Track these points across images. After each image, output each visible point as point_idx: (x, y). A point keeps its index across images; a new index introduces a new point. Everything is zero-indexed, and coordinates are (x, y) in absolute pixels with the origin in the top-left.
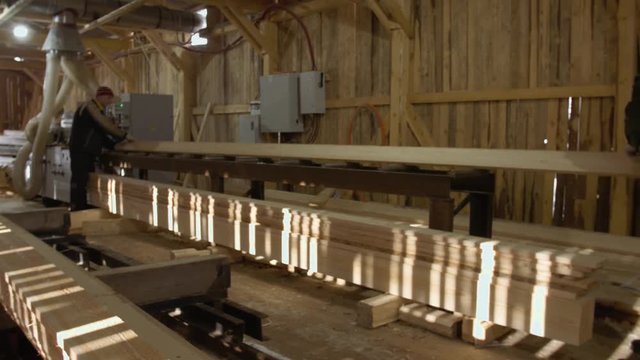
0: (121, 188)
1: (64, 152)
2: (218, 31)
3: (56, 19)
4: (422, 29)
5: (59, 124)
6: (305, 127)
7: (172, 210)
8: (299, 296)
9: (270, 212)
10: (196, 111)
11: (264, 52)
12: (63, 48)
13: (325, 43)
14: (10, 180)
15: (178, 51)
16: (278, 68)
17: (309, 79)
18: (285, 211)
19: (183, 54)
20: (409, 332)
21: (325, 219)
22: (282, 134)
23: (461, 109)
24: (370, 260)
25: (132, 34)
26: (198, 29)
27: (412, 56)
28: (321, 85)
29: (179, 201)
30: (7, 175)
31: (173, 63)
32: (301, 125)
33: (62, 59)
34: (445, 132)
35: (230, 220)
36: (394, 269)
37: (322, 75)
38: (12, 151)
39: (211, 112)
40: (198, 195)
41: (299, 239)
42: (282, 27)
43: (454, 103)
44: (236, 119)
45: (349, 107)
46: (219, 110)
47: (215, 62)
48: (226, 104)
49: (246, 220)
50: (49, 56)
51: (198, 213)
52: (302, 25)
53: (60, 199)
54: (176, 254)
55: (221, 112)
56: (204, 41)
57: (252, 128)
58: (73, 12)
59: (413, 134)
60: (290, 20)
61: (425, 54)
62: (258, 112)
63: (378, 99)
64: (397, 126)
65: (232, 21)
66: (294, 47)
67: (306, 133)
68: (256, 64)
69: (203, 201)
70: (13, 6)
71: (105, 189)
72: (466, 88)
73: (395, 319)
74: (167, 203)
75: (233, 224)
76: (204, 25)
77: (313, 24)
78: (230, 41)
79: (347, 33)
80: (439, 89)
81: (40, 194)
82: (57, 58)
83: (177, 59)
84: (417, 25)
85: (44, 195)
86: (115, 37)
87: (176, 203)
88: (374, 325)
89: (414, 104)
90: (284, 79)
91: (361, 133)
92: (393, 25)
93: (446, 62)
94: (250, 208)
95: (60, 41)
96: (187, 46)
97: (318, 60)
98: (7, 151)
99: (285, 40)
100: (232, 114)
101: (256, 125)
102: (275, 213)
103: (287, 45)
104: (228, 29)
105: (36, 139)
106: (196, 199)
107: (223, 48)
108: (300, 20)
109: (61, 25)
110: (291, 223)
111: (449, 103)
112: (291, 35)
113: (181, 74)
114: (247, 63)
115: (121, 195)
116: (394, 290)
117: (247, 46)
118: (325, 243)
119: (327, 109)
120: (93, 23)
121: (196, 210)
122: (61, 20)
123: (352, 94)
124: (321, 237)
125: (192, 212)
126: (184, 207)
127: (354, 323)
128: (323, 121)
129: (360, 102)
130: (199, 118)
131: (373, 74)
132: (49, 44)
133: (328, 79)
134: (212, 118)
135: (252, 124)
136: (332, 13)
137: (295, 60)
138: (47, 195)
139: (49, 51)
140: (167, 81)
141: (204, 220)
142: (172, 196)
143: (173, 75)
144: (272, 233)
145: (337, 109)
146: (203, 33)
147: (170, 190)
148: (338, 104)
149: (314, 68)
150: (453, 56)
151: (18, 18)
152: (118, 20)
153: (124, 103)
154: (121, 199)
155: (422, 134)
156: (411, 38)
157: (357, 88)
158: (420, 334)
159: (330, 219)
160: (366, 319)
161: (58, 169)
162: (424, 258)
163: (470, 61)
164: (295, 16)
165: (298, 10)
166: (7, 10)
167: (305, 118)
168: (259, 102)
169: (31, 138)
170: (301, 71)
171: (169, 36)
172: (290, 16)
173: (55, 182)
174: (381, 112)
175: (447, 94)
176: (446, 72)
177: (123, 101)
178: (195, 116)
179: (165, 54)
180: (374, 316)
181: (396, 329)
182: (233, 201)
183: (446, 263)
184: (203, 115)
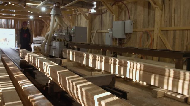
0: (74, 53)
1: (56, 42)
2: (100, 8)
3: (54, 5)
4: (165, 7)
5: (54, 35)
6: (126, 36)
7: (91, 60)
8: (132, 87)
9: (123, 62)
10: (92, 32)
11: (114, 14)
12: (56, 13)
13: (133, 12)
14: (40, 50)
15: (87, 14)
16: (118, 19)
17: (128, 22)
18: (128, 62)
19: (88, 15)
20: (169, 100)
21: (142, 64)
22: (119, 39)
23: (178, 32)
24: (157, 78)
25: (73, 9)
26: (93, 8)
27: (162, 16)
28: (132, 24)
29: (93, 58)
30: (39, 49)
31: (85, 17)
32: (125, 36)
33: (56, 16)
34: (172, 39)
35: (110, 64)
36: (166, 81)
37: (132, 21)
38: (40, 42)
39: (97, 32)
40: (99, 56)
41: (133, 70)
42: (120, 7)
43: (175, 30)
44: (104, 34)
45: (141, 31)
46: (99, 31)
47: (98, 17)
48: (101, 30)
49: (115, 64)
50: (52, 16)
51: (99, 62)
52: (126, 6)
53: (55, 56)
54: (93, 73)
55: (100, 32)
56: (95, 11)
57: (110, 37)
58: (59, 3)
59: (161, 39)
60: (122, 5)
61: (166, 15)
62: (111, 32)
63: (150, 29)
64: (156, 37)
65: (104, 5)
66: (123, 13)
67: (126, 39)
68: (111, 18)
69: (101, 58)
70: (44, 2)
71: (69, 54)
72: (180, 26)
73: (164, 96)
74: (89, 58)
75: (111, 65)
76: (95, 7)
77: (129, 6)
78: (103, 11)
79: (140, 9)
80: (171, 25)
81: (49, 54)
82: (54, 16)
83: (87, 16)
84: (164, 6)
85: (50, 55)
86: (68, 10)
87: (92, 58)
88: (158, 97)
89: (162, 30)
90: (120, 22)
91: (144, 39)
92: (156, 6)
93: (173, 18)
94: (116, 60)
95: (55, 11)
96: (90, 13)
97: (131, 17)
98: (39, 42)
99: (120, 11)
100: (103, 33)
101: (111, 36)
102: (124, 62)
103: (121, 12)
104: (103, 8)
105: (48, 39)
106: (98, 57)
107: (101, 13)
108: (125, 5)
109: (56, 7)
110: (130, 65)
111: (174, 30)
112: (122, 9)
113: (88, 21)
114: (108, 18)
115: (74, 56)
116: (165, 87)
117: (108, 13)
118: (142, 72)
119: (133, 32)
120: (64, 6)
121: (98, 60)
122: (56, 5)
123: (142, 27)
124: (140, 70)
125: (97, 61)
126: (95, 60)
127: (151, 96)
128: (132, 35)
129: (144, 30)
130: (93, 34)
131: (149, 21)
132: (52, 12)
133: (134, 22)
134: (97, 34)
135: (110, 36)
136: (136, 3)
137: (123, 17)
138: (51, 55)
139: (52, 14)
140: (84, 22)
141: (101, 63)
142: (91, 56)
143: (85, 21)
144: (124, 68)
145: (136, 31)
146: (95, 9)
147: (90, 54)
148: (137, 30)
149: (129, 19)
150: (175, 16)
151: (44, 5)
152: (71, 5)
153: (73, 29)
154: (74, 57)
155: (164, 40)
156: (162, 10)
157: (143, 25)
158: (173, 101)
159: (143, 65)
160: (155, 95)
161: (54, 47)
162: (176, 78)
163: (181, 17)
164: (124, 4)
165: (125, 2)
166: (41, 3)
167: (126, 34)
168: (112, 29)
169: (47, 39)
170: (125, 20)
171: (85, 10)
172: (123, 4)
173: (53, 51)
174: (151, 32)
175: (173, 27)
176: (173, 21)
177: (73, 28)
178: (92, 33)
179: (83, 15)
180: (158, 94)
181: (165, 99)
182: (111, 58)
183: (184, 80)
184: (94, 33)
